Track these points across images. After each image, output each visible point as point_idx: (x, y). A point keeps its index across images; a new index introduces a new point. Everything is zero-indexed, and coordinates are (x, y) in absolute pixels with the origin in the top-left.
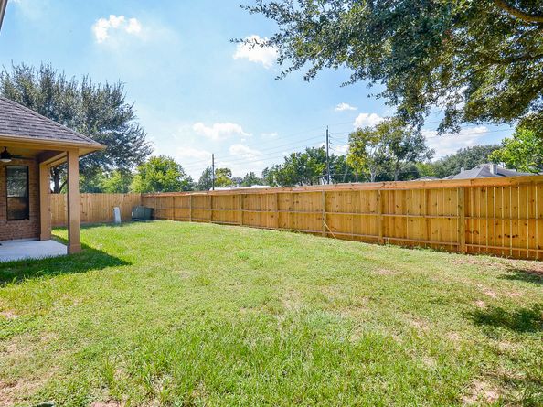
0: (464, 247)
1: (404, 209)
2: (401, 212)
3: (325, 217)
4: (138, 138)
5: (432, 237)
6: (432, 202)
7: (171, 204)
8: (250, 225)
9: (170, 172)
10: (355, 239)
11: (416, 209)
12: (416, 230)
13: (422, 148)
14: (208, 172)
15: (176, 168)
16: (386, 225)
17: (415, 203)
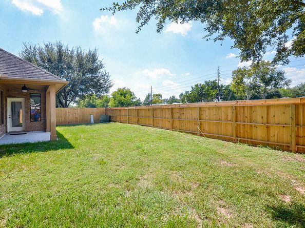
0: (294, 147)
1: (251, 119)
2: (249, 121)
3: (199, 123)
4: (106, 78)
5: (272, 139)
6: (271, 115)
7: (119, 114)
8: (157, 127)
9: (128, 96)
10: (218, 138)
11: (259, 119)
12: (260, 133)
13: (282, 79)
14: (149, 96)
15: (131, 94)
16: (238, 130)
17: (259, 116)
